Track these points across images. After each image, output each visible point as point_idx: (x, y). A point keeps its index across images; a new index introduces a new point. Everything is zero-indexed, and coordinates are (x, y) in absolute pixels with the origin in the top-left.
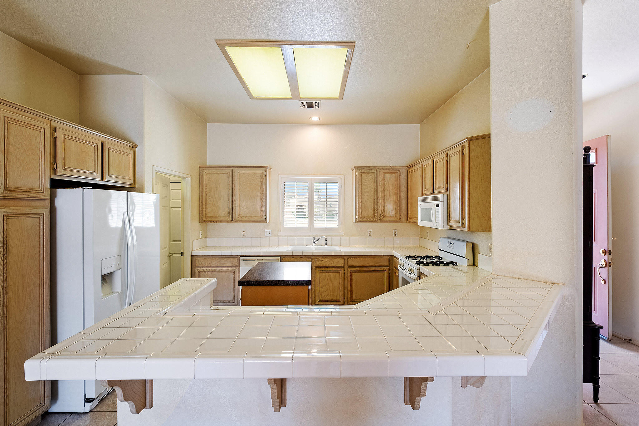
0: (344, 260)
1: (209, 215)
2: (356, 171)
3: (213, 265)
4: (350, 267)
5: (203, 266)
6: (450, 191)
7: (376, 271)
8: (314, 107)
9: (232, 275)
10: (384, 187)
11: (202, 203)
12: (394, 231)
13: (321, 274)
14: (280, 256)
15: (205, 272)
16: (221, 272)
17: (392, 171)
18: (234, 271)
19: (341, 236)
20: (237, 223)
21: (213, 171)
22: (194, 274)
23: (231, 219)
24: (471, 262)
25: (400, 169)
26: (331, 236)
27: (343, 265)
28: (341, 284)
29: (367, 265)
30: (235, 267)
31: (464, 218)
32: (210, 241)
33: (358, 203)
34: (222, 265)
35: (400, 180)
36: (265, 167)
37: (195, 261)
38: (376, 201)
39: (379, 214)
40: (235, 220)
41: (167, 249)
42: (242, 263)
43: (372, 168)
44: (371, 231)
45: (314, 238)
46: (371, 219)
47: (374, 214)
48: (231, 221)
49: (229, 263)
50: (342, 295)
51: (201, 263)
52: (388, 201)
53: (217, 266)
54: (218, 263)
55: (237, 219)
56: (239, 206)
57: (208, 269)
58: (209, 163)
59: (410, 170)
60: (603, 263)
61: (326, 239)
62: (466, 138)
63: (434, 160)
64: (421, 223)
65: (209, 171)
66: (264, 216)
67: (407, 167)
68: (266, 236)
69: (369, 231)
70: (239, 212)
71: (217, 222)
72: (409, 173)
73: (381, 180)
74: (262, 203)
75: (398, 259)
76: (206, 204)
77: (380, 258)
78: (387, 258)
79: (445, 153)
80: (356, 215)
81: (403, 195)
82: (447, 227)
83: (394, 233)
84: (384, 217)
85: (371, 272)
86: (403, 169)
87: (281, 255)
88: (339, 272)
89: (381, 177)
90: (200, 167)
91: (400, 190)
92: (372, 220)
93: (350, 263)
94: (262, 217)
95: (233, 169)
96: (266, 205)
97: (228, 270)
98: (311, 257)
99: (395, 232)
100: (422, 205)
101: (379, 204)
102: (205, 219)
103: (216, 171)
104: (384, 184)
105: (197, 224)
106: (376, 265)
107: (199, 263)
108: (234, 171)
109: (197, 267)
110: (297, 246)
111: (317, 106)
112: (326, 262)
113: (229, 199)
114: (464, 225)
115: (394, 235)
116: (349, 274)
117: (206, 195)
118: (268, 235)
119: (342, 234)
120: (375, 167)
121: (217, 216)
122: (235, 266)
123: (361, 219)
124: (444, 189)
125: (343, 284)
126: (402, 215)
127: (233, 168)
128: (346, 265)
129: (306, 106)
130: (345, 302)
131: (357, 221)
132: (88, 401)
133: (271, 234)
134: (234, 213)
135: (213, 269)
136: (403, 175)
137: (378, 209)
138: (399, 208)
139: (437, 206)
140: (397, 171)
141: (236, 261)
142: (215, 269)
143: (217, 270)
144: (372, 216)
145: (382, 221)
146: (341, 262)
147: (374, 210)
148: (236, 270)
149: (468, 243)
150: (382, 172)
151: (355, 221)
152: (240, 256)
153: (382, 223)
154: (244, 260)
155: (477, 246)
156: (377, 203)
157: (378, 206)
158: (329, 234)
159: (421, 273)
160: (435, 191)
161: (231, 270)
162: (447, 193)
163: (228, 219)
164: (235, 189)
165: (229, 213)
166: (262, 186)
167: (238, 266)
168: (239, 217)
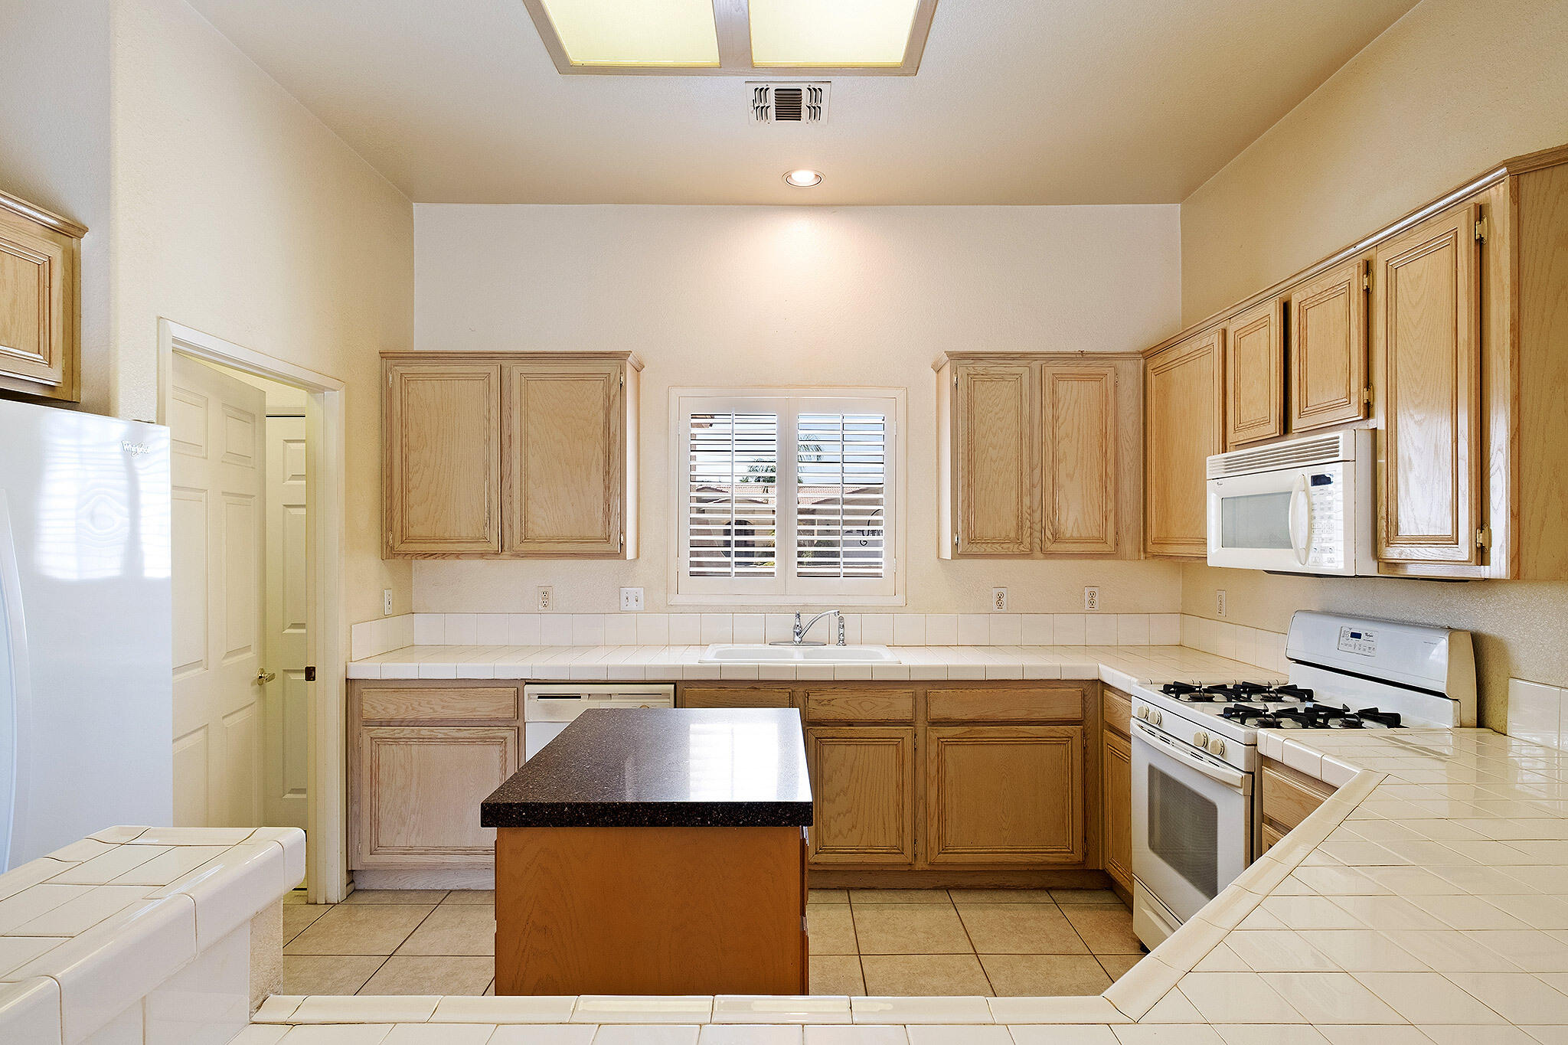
0: (915, 698)
1: (416, 531)
2: (954, 371)
3: (426, 713)
4: (935, 723)
5: (388, 717)
6: (1387, 418)
7: (1037, 741)
8: (805, 112)
9: (495, 751)
10: (1056, 430)
11: (389, 488)
12: (1087, 591)
13: (827, 750)
14: (674, 683)
15: (396, 740)
16: (455, 741)
17: (1086, 370)
18: (505, 738)
19: (894, 610)
20: (519, 562)
21: (433, 370)
22: (356, 748)
23: (495, 546)
24: (1471, 715)
25: (1114, 362)
26: (861, 610)
27: (908, 716)
28: (900, 787)
29: (1001, 716)
30: (507, 723)
31: (1483, 523)
32: (423, 627)
33: (960, 487)
34: (459, 714)
35: (1116, 404)
36: (620, 357)
37: (361, 700)
38: (1026, 482)
39: (1037, 527)
40: (511, 547)
41: (250, 655)
42: (533, 709)
43: (1014, 359)
44: (1003, 590)
45: (798, 615)
46: (1011, 546)
47: (1020, 527)
48: (496, 553)
49: (483, 707)
50: (908, 829)
51: (380, 708)
52: (1072, 479)
53: (442, 720)
54: (443, 707)
55: (519, 547)
56: (525, 499)
57: (407, 731)
58: (421, 343)
59: (1153, 364)
61: (841, 619)
62: (1506, 164)
63: (1286, 304)
64: (1217, 555)
65: (416, 369)
66: (615, 536)
67: (1142, 353)
68: (623, 607)
69: (995, 592)
70: (524, 521)
71: (444, 555)
72: (1151, 377)
73: (1047, 401)
74: (607, 488)
75: (1128, 696)
76: (405, 490)
77: (1048, 690)
78: (1075, 691)
79: (1358, 260)
80: (954, 530)
81: (1130, 457)
82: (1370, 568)
83: (1087, 598)
84: (1056, 538)
85: (1016, 742)
86: (1128, 363)
87: (680, 678)
88: (897, 743)
89: (1047, 390)
90: (383, 355)
91: (1116, 439)
92: (1014, 548)
93: (938, 711)
94: (607, 539)
95: (505, 363)
96: (622, 495)
97: (481, 734)
98: (791, 686)
99: (1092, 595)
101: (1037, 491)
102: (403, 547)
103: (442, 369)
104: (1055, 418)
105: (370, 564)
106: (1035, 716)
107: (374, 705)
108: (505, 372)
109: (369, 723)
110: (737, 647)
111: (815, 111)
112: (846, 706)
113: (487, 468)
114: (1482, 553)
115: (1087, 606)
116: (933, 749)
117: (405, 459)
118: (632, 606)
119: (899, 600)
120: (1023, 356)
121: (447, 535)
122: (509, 720)
123: (972, 544)
124: (1357, 411)
125: (908, 788)
126: (1121, 532)
127: (504, 359)
128: (921, 717)
129: (772, 112)
130: (919, 855)
131: (957, 554)
133: (641, 599)
134: (506, 525)
135: (425, 732)
136: (1130, 386)
137: (1035, 508)
138: (1111, 505)
139: (1320, 480)
140: (1106, 370)
141: (511, 702)
142: (432, 731)
143: (440, 732)
144: (1012, 535)
145: (1050, 555)
146: (902, 706)
147: (1020, 512)
148: (510, 735)
149: (1455, 635)
150: (1049, 371)
151: (947, 553)
152: (527, 681)
153: (1046, 562)
154: (539, 697)
155: (1500, 645)
156: (1033, 486)
157: (1037, 498)
158: (851, 601)
159: (1260, 762)
160: (1296, 423)
161: (491, 734)
162: (1372, 423)
163: (486, 546)
164: (511, 438)
165: (487, 524)
166: (607, 426)
167: (518, 720)
168: (525, 538)
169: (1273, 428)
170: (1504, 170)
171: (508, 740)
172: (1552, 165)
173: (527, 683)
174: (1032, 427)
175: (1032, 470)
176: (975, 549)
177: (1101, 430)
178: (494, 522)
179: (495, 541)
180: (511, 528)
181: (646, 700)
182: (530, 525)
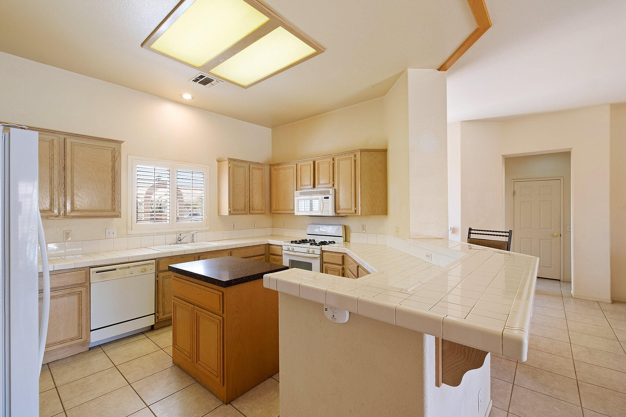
2: (229, 163)
6: (338, 187)
9: (75, 298)
10: (252, 182)
12: (253, 223)
14: (155, 259)
17: (259, 167)
19: (206, 231)
23: (56, 214)
24: (344, 240)
25: (264, 165)
29: (248, 256)
31: (355, 206)
33: (231, 195)
35: (265, 176)
36: (119, 142)
38: (247, 194)
39: (249, 207)
40: (64, 214)
42: (94, 277)
43: (243, 162)
45: (180, 235)
47: (245, 207)
48: (56, 217)
49: (69, 280)
52: (256, 194)
55: (69, 214)
56: (73, 193)
59: (272, 168)
61: (193, 235)
63: (314, 163)
64: (297, 212)
66: (117, 209)
67: (269, 164)
69: (233, 224)
72: (272, 171)
73: (251, 174)
75: (280, 246)
77: (258, 248)
78: (263, 247)
79: (331, 157)
80: (230, 207)
81: (267, 190)
82: (334, 214)
84: (253, 210)
86: (267, 166)
87: (157, 257)
89: (251, 171)
91: (265, 185)
92: (244, 212)
94: (114, 210)
95: (61, 136)
96: (120, 194)
97: (68, 292)
104: (252, 178)
106: (255, 255)
111: (212, 85)
113: (52, 180)
114: (355, 211)
115: (253, 227)
119: (208, 228)
122: (84, 283)
123: (233, 211)
124: (330, 185)
126: (266, 208)
129: (199, 81)
131: (230, 214)
133: (115, 233)
134: (62, 204)
136: (267, 172)
137: (248, 201)
138: (264, 201)
139: (326, 198)
140: (263, 167)
141: (84, 276)
144: (243, 209)
147: (245, 204)
148: (84, 289)
150: (251, 167)
151: (227, 213)
152: (90, 267)
153: (251, 215)
154: (96, 273)
156: (248, 196)
157: (249, 199)
158: (194, 229)
159: (323, 251)
160: (317, 186)
161: (73, 291)
162: (334, 188)
163: (51, 214)
164: (64, 168)
165: (52, 204)
166: (113, 168)
167: (87, 284)
168: (73, 210)
169: (312, 186)
170: (359, 150)
171: (82, 292)
172: (365, 151)
173: (90, 268)
175: (247, 191)
176: (235, 212)
177: (262, 182)
178: (56, 203)
179: (56, 211)
180: (65, 206)
181: (145, 267)
182: (75, 205)
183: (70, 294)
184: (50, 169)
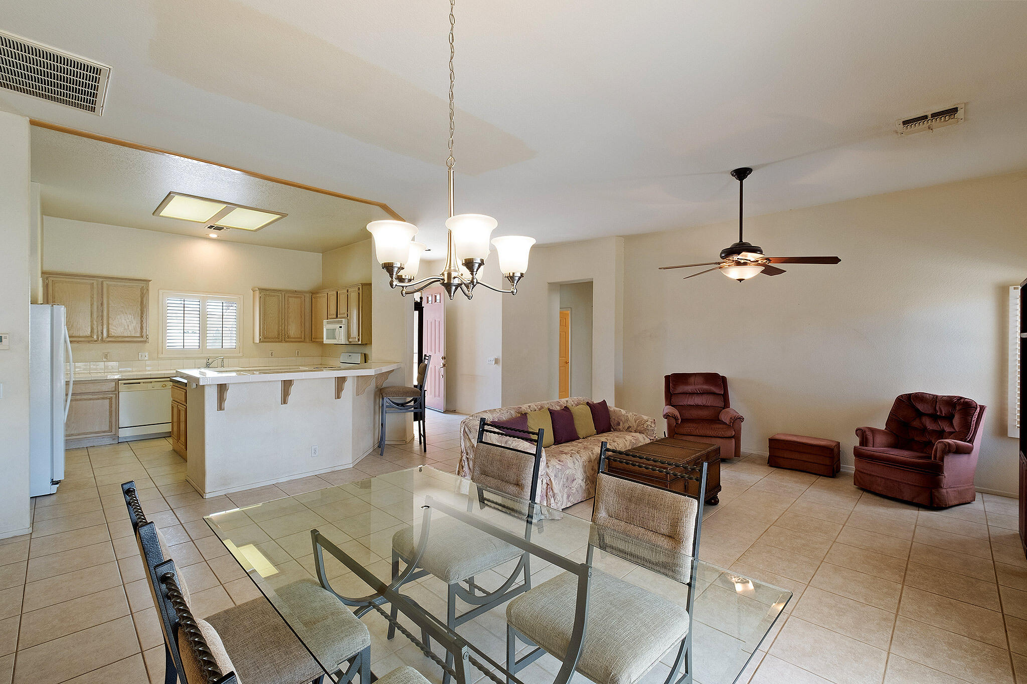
2: (260, 293)
6: (350, 317)
9: (107, 402)
10: (289, 310)
16: (91, 399)
17: (297, 295)
18: (111, 397)
19: (239, 357)
21: (66, 280)
23: (95, 339)
25: (304, 294)
26: (229, 358)
30: (112, 392)
31: (359, 336)
33: (261, 324)
34: (91, 391)
35: (304, 304)
38: (280, 323)
39: (283, 335)
40: (101, 340)
42: (122, 387)
43: (277, 291)
44: (273, 351)
45: (209, 359)
47: (279, 335)
48: (95, 341)
49: (102, 388)
52: (292, 322)
55: (107, 339)
56: (108, 324)
59: (313, 295)
60: (442, 365)
61: (222, 360)
62: (360, 282)
63: (337, 292)
64: (325, 341)
66: (145, 336)
67: (312, 292)
68: (140, 359)
69: (270, 352)
70: (108, 331)
72: (313, 298)
73: (286, 303)
74: (142, 321)
79: (347, 289)
80: (260, 335)
81: (308, 318)
82: (347, 342)
83: (297, 353)
84: (288, 337)
86: (307, 294)
89: (286, 300)
90: (43, 273)
91: (304, 313)
92: (277, 340)
94: (141, 337)
95: (99, 280)
96: (147, 324)
99: (298, 352)
100: (326, 327)
104: (288, 307)
108: (100, 282)
113: (92, 313)
114: (359, 339)
115: (296, 355)
118: (144, 358)
119: (241, 355)
120: (280, 291)
121: (73, 335)
123: (265, 339)
124: (346, 315)
126: (306, 336)
127: (98, 278)
131: (260, 341)
132: (54, 483)
133: (147, 356)
134: (100, 332)
136: (308, 300)
137: (283, 330)
138: (303, 329)
139: (341, 327)
140: (302, 295)
141: (113, 386)
142: (81, 397)
143: (85, 397)
144: (276, 337)
145: (286, 342)
147: (278, 332)
148: (113, 396)
149: (361, 354)
150: (287, 295)
151: (257, 340)
154: (124, 384)
155: (368, 355)
156: (282, 324)
157: (283, 327)
158: (226, 355)
160: (338, 315)
161: (105, 396)
162: (348, 317)
163: (91, 339)
164: (102, 304)
165: (92, 331)
166: (142, 302)
167: (116, 391)
168: (108, 336)
169: (335, 316)
171: (113, 398)
173: (120, 380)
174: (282, 309)
175: (282, 320)
177: (301, 311)
178: (95, 331)
179: (95, 337)
180: (102, 333)
181: (164, 383)
182: (110, 332)
183: (103, 398)
184: (91, 305)
